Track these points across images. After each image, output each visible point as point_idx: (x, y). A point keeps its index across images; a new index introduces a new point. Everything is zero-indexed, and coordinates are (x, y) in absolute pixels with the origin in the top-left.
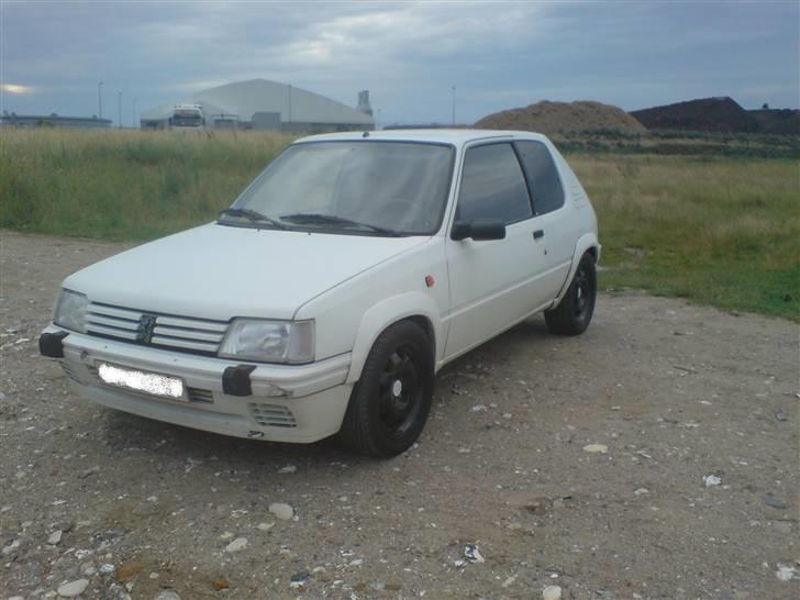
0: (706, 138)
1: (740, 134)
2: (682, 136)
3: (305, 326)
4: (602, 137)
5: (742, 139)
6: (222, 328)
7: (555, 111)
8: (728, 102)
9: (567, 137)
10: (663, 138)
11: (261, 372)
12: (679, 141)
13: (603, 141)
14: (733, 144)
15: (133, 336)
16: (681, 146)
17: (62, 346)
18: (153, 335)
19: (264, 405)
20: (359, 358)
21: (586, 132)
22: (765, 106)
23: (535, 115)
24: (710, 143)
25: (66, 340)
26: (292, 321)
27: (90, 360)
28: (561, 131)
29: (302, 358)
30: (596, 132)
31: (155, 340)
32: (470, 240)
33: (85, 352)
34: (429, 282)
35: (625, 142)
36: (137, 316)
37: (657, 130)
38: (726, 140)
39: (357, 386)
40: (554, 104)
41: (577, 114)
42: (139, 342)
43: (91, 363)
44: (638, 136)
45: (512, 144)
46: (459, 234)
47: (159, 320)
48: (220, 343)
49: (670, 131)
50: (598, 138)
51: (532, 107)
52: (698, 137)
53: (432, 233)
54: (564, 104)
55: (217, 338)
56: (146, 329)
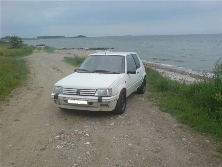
3: (110, 90)
6: (95, 91)
11: (103, 98)
15: (76, 94)
17: (58, 97)
18: (80, 93)
19: (103, 104)
20: (118, 95)
25: (59, 96)
26: (108, 89)
27: (66, 99)
29: (110, 95)
31: (80, 94)
32: (129, 74)
33: (64, 98)
34: (125, 82)
36: (76, 90)
39: (118, 100)
42: (77, 95)
43: (66, 100)
45: (132, 55)
46: (128, 73)
47: (81, 90)
48: (95, 94)
53: (124, 73)
55: (94, 93)
56: (78, 92)
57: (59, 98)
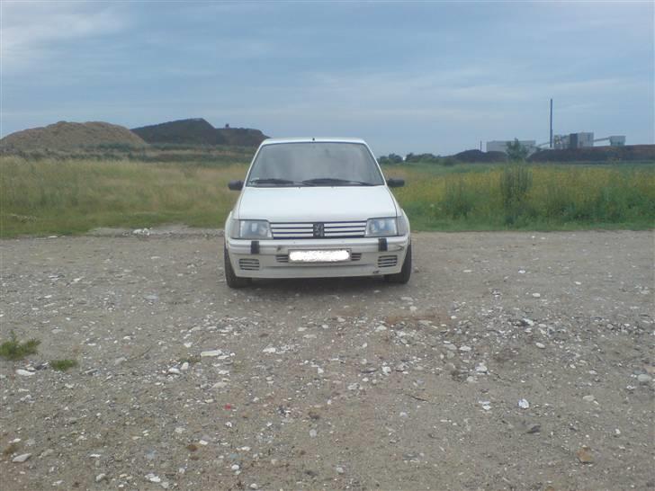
0: (195, 150)
1: (217, 146)
2: (177, 148)
4: (115, 150)
5: (221, 150)
6: (364, 224)
7: (72, 130)
8: (202, 122)
9: (87, 151)
10: (163, 150)
11: (390, 240)
12: (175, 152)
13: (116, 153)
14: (214, 154)
15: (311, 235)
16: (177, 156)
17: (258, 247)
18: (324, 232)
19: (385, 257)
21: (101, 147)
22: (227, 125)
23: (56, 133)
24: (198, 153)
25: (260, 244)
27: (285, 250)
28: (81, 146)
30: (111, 147)
31: (326, 234)
35: (134, 154)
36: (312, 225)
37: (157, 144)
38: (209, 150)
40: (71, 124)
41: (89, 133)
42: (315, 237)
43: (285, 253)
44: (144, 149)
47: (325, 225)
48: (365, 231)
49: (166, 144)
50: (112, 151)
51: (51, 126)
52: (188, 148)
54: (79, 124)
55: (362, 229)
56: (319, 230)
57: (261, 249)
